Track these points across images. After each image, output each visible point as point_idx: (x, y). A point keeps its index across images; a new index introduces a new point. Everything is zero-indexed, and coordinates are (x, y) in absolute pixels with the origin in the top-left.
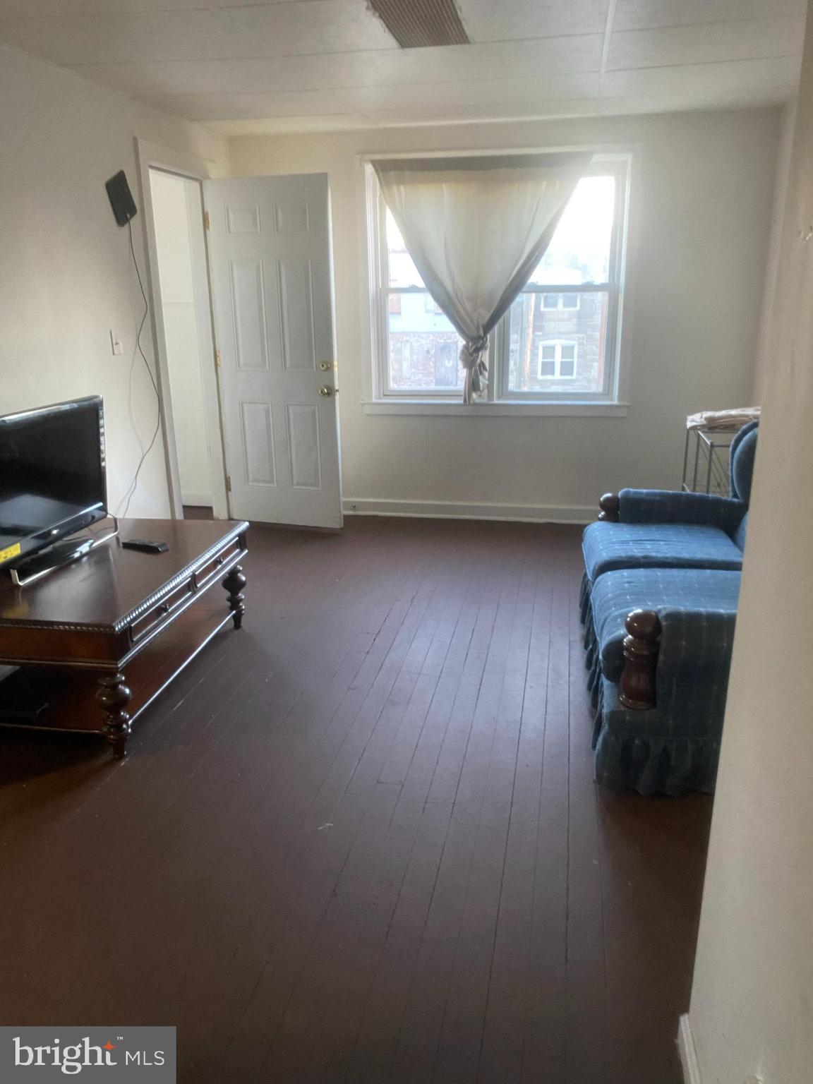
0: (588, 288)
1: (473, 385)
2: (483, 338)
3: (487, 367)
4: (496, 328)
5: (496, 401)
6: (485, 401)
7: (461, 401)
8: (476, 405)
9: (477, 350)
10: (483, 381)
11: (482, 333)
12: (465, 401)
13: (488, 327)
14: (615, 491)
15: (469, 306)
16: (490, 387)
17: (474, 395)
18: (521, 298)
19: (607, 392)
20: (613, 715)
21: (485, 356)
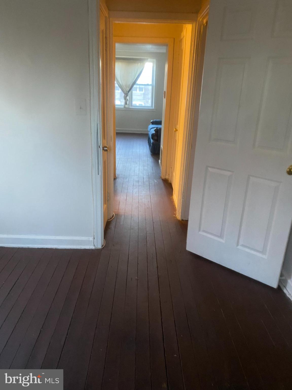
0: (148, 85)
1: (126, 103)
2: (128, 94)
3: (128, 100)
4: (130, 92)
5: (130, 107)
6: (128, 107)
7: (123, 107)
8: (126, 108)
9: (127, 96)
10: (128, 103)
11: (127, 93)
12: (124, 107)
13: (129, 92)
14: (153, 120)
15: (125, 87)
16: (129, 105)
17: (126, 106)
18: (135, 86)
19: (152, 106)
20: (153, 143)
21: (128, 98)
